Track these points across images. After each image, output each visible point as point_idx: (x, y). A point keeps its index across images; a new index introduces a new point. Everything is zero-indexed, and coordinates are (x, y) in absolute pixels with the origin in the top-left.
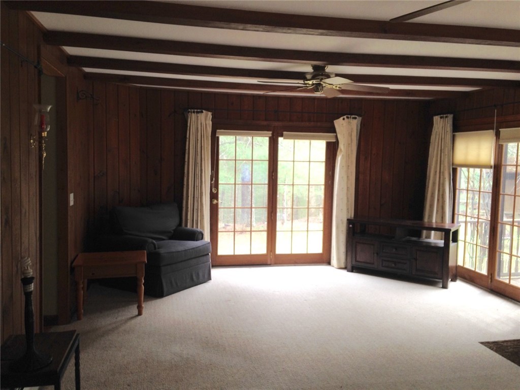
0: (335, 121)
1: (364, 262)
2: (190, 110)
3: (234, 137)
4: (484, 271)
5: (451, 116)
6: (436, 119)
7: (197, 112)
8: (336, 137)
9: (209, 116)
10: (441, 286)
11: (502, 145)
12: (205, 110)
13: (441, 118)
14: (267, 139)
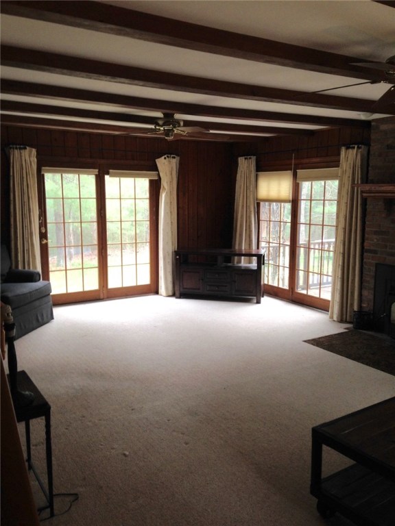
0: (156, 160)
1: (192, 289)
2: (11, 146)
3: (60, 175)
4: (286, 286)
5: (254, 158)
6: (241, 160)
7: (20, 149)
8: (159, 175)
9: (33, 152)
10: (255, 301)
11: (298, 184)
12: (29, 146)
13: (245, 159)
14: (94, 176)
